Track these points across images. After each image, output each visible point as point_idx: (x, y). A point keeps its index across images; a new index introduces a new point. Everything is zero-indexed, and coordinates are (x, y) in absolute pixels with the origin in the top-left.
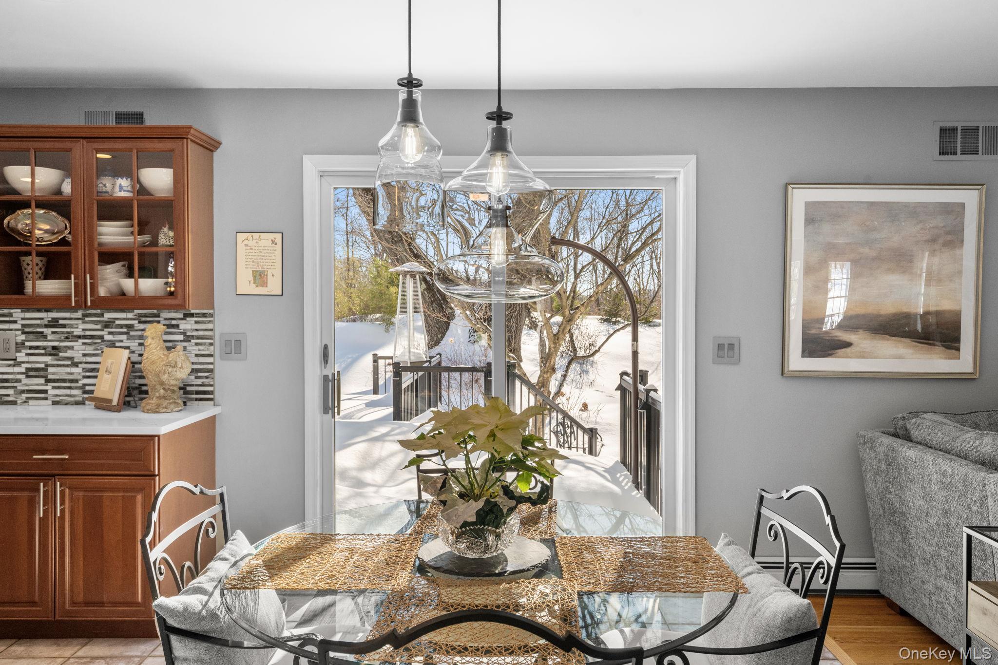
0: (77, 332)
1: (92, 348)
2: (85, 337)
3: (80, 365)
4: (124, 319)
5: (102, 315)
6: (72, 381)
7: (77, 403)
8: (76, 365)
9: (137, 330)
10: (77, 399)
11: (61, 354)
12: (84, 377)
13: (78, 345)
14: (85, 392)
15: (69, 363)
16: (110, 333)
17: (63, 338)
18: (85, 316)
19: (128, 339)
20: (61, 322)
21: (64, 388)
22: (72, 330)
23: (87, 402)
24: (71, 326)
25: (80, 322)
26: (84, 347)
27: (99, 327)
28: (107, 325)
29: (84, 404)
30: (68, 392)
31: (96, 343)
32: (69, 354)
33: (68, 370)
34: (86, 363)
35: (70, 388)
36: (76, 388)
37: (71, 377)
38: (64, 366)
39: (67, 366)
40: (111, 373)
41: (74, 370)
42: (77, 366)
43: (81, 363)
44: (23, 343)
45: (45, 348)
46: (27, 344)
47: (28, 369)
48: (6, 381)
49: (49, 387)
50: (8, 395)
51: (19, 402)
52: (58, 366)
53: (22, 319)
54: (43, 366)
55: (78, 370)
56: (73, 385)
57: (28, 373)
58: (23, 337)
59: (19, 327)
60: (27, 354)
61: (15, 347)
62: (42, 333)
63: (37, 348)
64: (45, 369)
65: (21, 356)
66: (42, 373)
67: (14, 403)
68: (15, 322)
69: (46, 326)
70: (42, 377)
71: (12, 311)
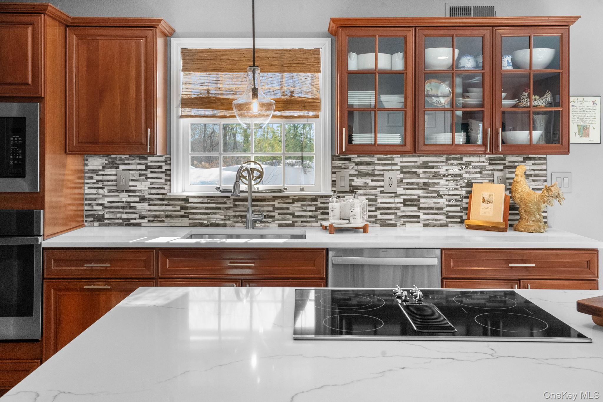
0: (442, 172)
1: (453, 184)
2: (448, 176)
3: (444, 197)
4: (478, 162)
5: (461, 159)
6: (438, 209)
7: (442, 226)
9: (488, 171)
10: (442, 222)
11: (430, 189)
12: (448, 206)
13: (442, 181)
14: (448, 217)
15: (436, 195)
16: (468, 173)
17: (431, 176)
18: (448, 159)
19: (481, 177)
20: (430, 164)
21: (432, 214)
22: (438, 170)
23: (450, 225)
24: (438, 167)
25: (444, 164)
26: (447, 183)
27: (459, 168)
28: (465, 166)
29: (448, 226)
30: (435, 217)
31: (457, 180)
32: (436, 188)
33: (435, 200)
34: (449, 195)
35: (437, 214)
36: (441, 214)
37: (437, 206)
38: (432, 197)
39: (435, 197)
40: (492, 202)
41: (440, 200)
42: (442, 198)
43: (444, 195)
44: (402, 180)
45: (418, 184)
46: (405, 181)
47: (405, 200)
48: (389, 208)
49: (420, 213)
50: (390, 220)
51: (398, 224)
52: (428, 197)
53: (401, 162)
54: (416, 197)
55: (442, 201)
56: (439, 212)
57: (407, 202)
58: (402, 176)
59: (399, 168)
60: (405, 189)
61: (395, 183)
62: (416, 172)
63: (412, 184)
64: (418, 200)
65: (400, 190)
66: (415, 203)
67: (395, 225)
68: (396, 164)
69: (419, 167)
70: (415, 206)
71: (395, 156)
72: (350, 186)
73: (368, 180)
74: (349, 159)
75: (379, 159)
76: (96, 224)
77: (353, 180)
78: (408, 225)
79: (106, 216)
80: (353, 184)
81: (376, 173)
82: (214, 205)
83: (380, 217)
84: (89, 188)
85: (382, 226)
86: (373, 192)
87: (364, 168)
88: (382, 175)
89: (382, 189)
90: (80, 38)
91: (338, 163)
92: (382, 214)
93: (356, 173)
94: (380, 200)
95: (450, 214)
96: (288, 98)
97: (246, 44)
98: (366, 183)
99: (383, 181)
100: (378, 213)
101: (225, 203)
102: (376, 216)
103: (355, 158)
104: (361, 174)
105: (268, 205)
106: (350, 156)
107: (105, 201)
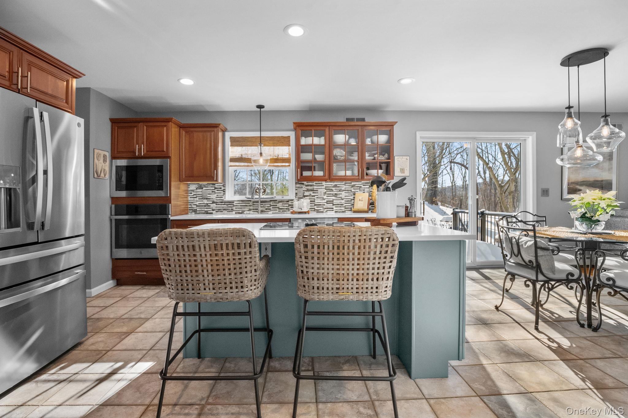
0: (343, 189)
1: (348, 194)
2: (345, 190)
4: (358, 184)
5: (351, 183)
6: (341, 205)
7: (343, 212)
8: (343, 199)
9: (362, 188)
10: (343, 210)
11: (338, 196)
12: (345, 203)
13: (343, 193)
14: (346, 208)
16: (354, 189)
17: (338, 191)
18: (345, 183)
19: (359, 191)
20: (338, 186)
21: (339, 207)
23: (346, 211)
24: (341, 187)
27: (350, 187)
28: (353, 186)
30: (340, 208)
32: (340, 196)
33: (340, 201)
34: (346, 199)
35: (341, 207)
36: (343, 207)
37: (341, 203)
38: (339, 200)
39: (340, 200)
40: (363, 201)
41: (342, 201)
44: (326, 192)
45: (332, 194)
46: (327, 193)
47: (327, 201)
48: (320, 205)
49: (334, 207)
50: (321, 210)
51: (324, 212)
52: (337, 200)
53: (325, 185)
54: (332, 200)
55: (343, 201)
56: (342, 206)
57: (327, 202)
58: (326, 191)
59: (325, 187)
60: (327, 196)
61: (323, 194)
62: (332, 189)
63: (330, 194)
64: (333, 201)
65: (325, 197)
66: (331, 202)
67: (323, 212)
68: (323, 186)
69: (333, 187)
70: (332, 203)
71: (322, 182)
72: (303, 195)
73: (311, 193)
74: (303, 184)
75: (316, 184)
76: (193, 213)
77: (305, 193)
78: (328, 212)
79: (198, 210)
80: (305, 194)
81: (315, 189)
82: (244, 204)
83: (316, 208)
84: (190, 198)
85: (317, 212)
86: (313, 198)
87: (309, 188)
88: (317, 191)
89: (317, 196)
90: (186, 132)
91: (298, 185)
92: (317, 207)
93: (306, 190)
94: (316, 201)
95: (346, 207)
96: (276, 157)
97: (257, 134)
98: (311, 194)
99: (318, 193)
100: (315, 207)
101: (249, 203)
102: (314, 208)
103: (305, 183)
104: (308, 190)
105: (268, 204)
106: (303, 182)
107: (197, 203)
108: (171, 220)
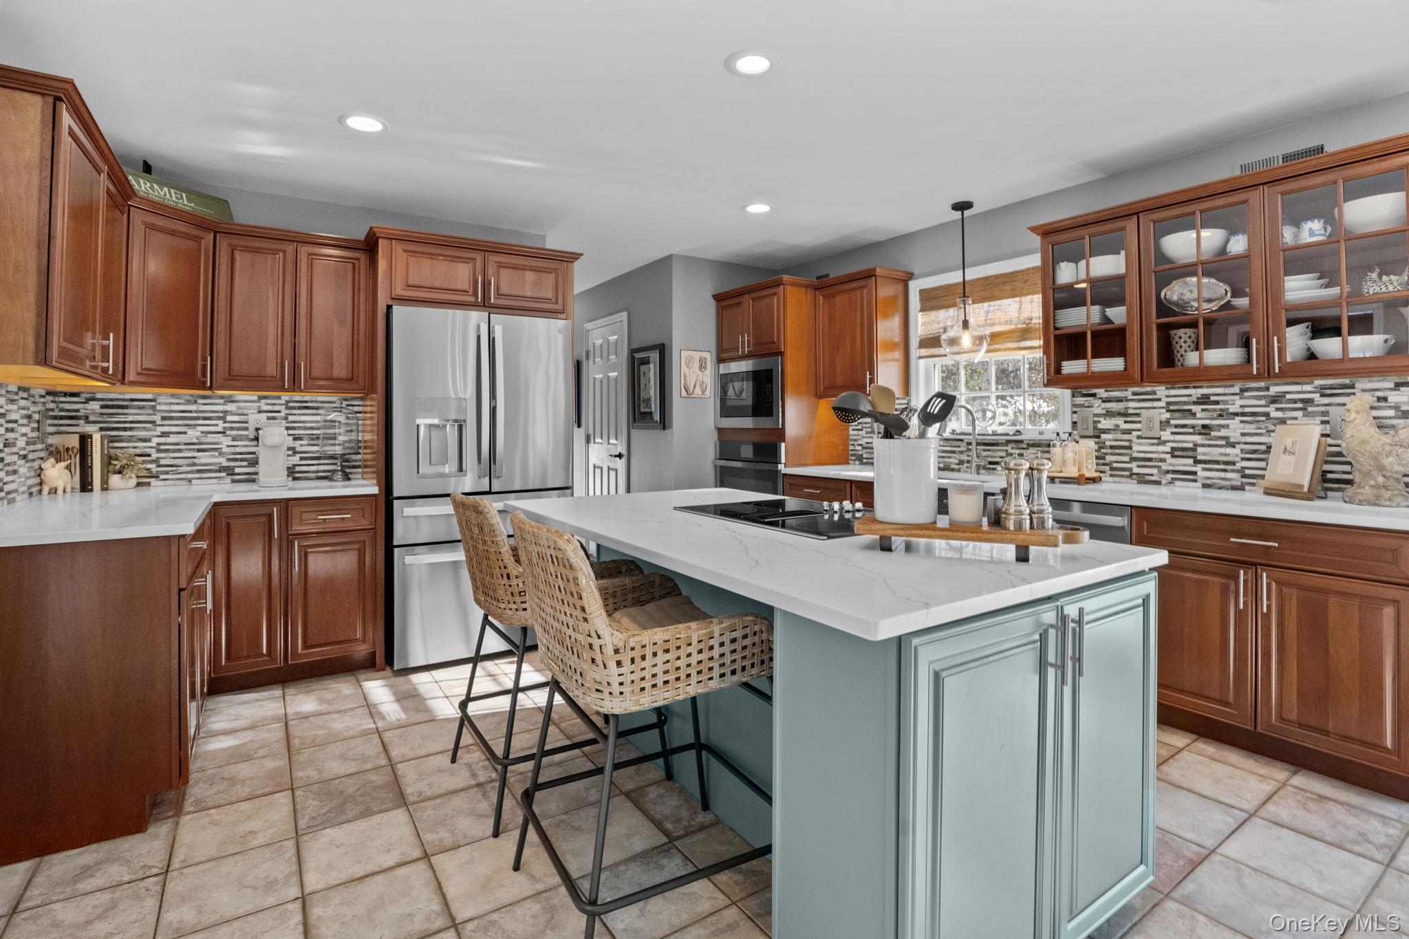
0: (1232, 409)
1: (1253, 426)
2: (1243, 414)
3: (1237, 446)
4: (1299, 392)
5: (1267, 389)
6: (1227, 463)
7: (1234, 488)
8: (1233, 445)
9: (1318, 406)
10: (1234, 483)
11: (1212, 433)
12: (1243, 459)
13: (1235, 423)
14: (1244, 476)
15: (1224, 443)
16: (1278, 409)
17: (1215, 416)
18: (1243, 390)
19: (1304, 416)
20: (1213, 398)
21: (1217, 470)
22: (1227, 407)
23: (1247, 488)
24: (1226, 402)
25: (1238, 397)
26: (1242, 425)
27: (1263, 402)
28: (1275, 400)
29: (1244, 489)
30: (1222, 475)
31: (1258, 421)
32: (1223, 433)
33: (1222, 450)
34: (1246, 443)
35: (1225, 471)
36: (1233, 471)
37: (1226, 459)
38: (1216, 446)
39: (1221, 446)
41: (1229, 450)
42: (1234, 447)
43: (1239, 443)
44: (1168, 422)
45: (1193, 427)
46: (1172, 422)
47: (1173, 449)
48: (1150, 460)
49: (1198, 468)
50: (1152, 475)
51: (1163, 482)
52: (1209, 446)
53: (1167, 396)
54: (1191, 445)
55: (1234, 452)
56: (1229, 467)
57: (1174, 452)
58: (1168, 415)
59: (1164, 405)
60: (1172, 433)
61: (1157, 425)
62: (1190, 410)
63: (1184, 426)
64: (1194, 450)
65: (1166, 435)
66: (1190, 454)
67: (1158, 483)
68: (1159, 400)
69: (1195, 403)
70: (1190, 457)
71: (1156, 389)
72: (1095, 428)
73: (1120, 421)
74: (1094, 395)
75: (1134, 394)
76: (857, 462)
77: (1099, 422)
78: (1177, 483)
79: (865, 456)
80: (1100, 426)
81: (1130, 411)
82: (949, 449)
83: (1136, 470)
84: (853, 430)
85: (1139, 482)
86: (1126, 437)
87: (1114, 406)
88: (1138, 415)
89: (1139, 433)
91: (1080, 400)
92: (1138, 466)
93: (1104, 412)
94: (1135, 448)
95: (1247, 472)
96: (1024, 326)
98: (1118, 426)
99: (1140, 422)
100: (1134, 465)
101: (959, 447)
102: (1130, 469)
103: (1101, 392)
104: (1109, 414)
105: (1001, 450)
106: (1094, 391)
107: (863, 441)
108: (785, 475)
